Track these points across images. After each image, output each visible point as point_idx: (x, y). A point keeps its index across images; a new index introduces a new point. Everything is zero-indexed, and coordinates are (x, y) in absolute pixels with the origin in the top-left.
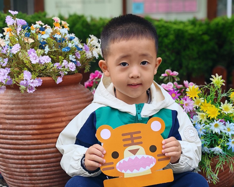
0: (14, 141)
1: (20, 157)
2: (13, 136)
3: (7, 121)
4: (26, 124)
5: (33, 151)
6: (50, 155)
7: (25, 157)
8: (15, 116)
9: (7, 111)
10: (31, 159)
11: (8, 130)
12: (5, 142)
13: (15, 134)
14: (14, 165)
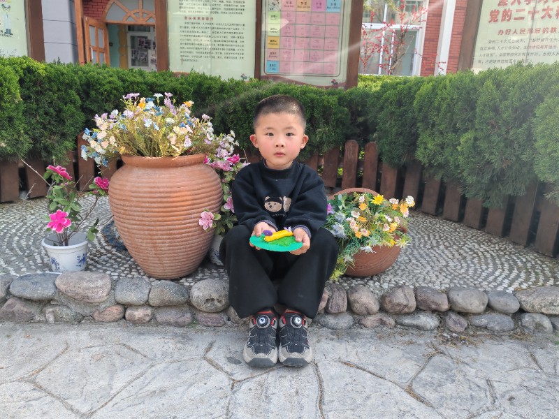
0: (141, 218)
1: (147, 232)
3: (134, 199)
4: (151, 203)
5: (158, 228)
6: (175, 232)
7: (151, 233)
8: (141, 195)
9: (134, 189)
10: (157, 235)
14: (140, 240)
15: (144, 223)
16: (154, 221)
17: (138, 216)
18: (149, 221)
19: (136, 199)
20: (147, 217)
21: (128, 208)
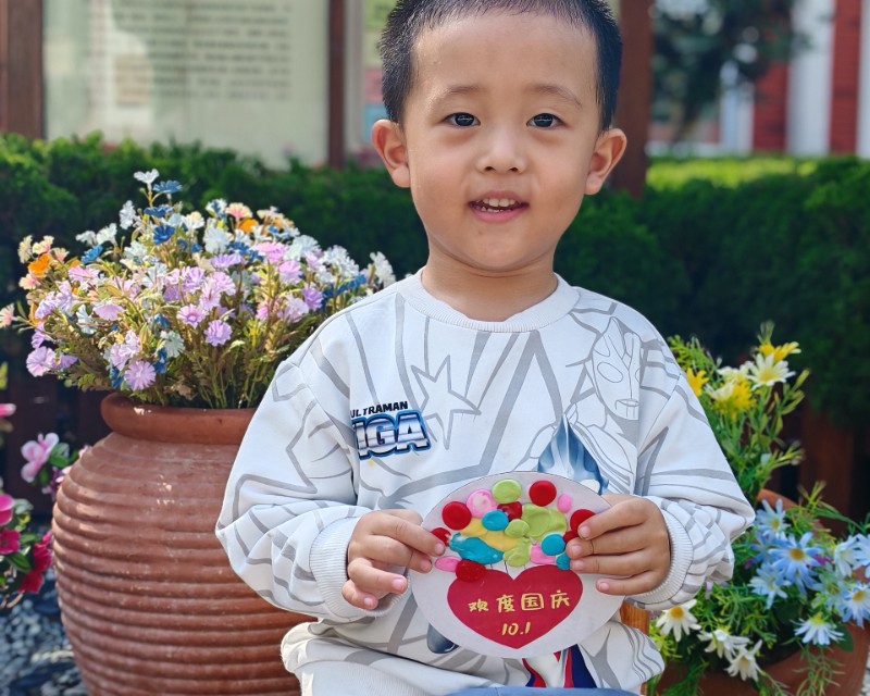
0: (191, 618)
1: (209, 669)
2: (191, 602)
3: (171, 553)
5: (253, 650)
7: (226, 669)
9: (172, 519)
10: (244, 676)
11: (171, 581)
12: (157, 623)
13: (199, 595)
15: (202, 635)
16: (241, 628)
17: (185, 611)
18: (220, 628)
19: (180, 553)
20: (217, 613)
21: (147, 586)
